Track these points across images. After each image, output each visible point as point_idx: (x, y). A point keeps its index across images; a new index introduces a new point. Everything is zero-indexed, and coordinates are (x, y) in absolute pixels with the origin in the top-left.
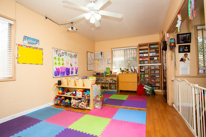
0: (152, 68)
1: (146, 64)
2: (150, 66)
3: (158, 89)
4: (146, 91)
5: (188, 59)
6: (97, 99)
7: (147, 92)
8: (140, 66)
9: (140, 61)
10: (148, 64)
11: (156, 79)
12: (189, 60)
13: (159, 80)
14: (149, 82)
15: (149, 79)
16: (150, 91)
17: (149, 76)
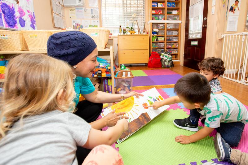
0: (170, 28)
1: (161, 20)
2: (167, 23)
3: (175, 59)
4: (164, 61)
5: (238, 8)
6: (124, 76)
7: (166, 63)
8: (153, 24)
9: (153, 15)
10: (165, 20)
11: (173, 44)
12: (239, 10)
13: (177, 46)
14: (164, 49)
15: (164, 45)
16: (169, 61)
17: (164, 40)
